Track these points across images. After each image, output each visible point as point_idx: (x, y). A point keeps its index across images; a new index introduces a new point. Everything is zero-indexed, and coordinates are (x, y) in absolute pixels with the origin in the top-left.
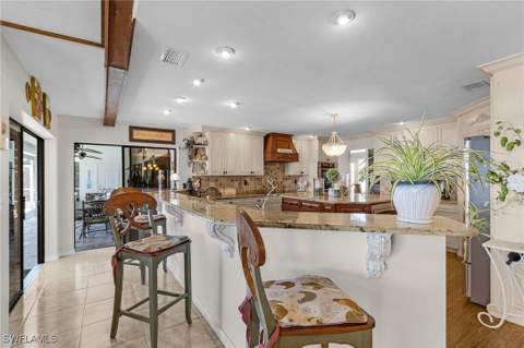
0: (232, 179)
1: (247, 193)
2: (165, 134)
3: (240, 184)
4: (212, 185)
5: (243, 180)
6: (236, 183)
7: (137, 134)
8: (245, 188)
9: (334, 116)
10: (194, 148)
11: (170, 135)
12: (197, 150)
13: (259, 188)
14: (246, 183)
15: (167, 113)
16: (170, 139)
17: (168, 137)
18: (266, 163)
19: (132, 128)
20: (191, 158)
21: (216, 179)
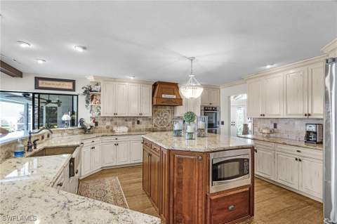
0: (126, 119)
1: (140, 130)
2: (66, 83)
3: (133, 124)
4: (108, 124)
5: (136, 120)
6: (130, 123)
7: (41, 84)
8: (137, 127)
9: (192, 59)
10: (91, 94)
11: (71, 84)
12: (93, 95)
13: (150, 126)
14: (138, 122)
15: (40, 62)
16: (71, 87)
17: (69, 86)
18: (153, 106)
19: (37, 79)
20: (87, 102)
21: (111, 119)
